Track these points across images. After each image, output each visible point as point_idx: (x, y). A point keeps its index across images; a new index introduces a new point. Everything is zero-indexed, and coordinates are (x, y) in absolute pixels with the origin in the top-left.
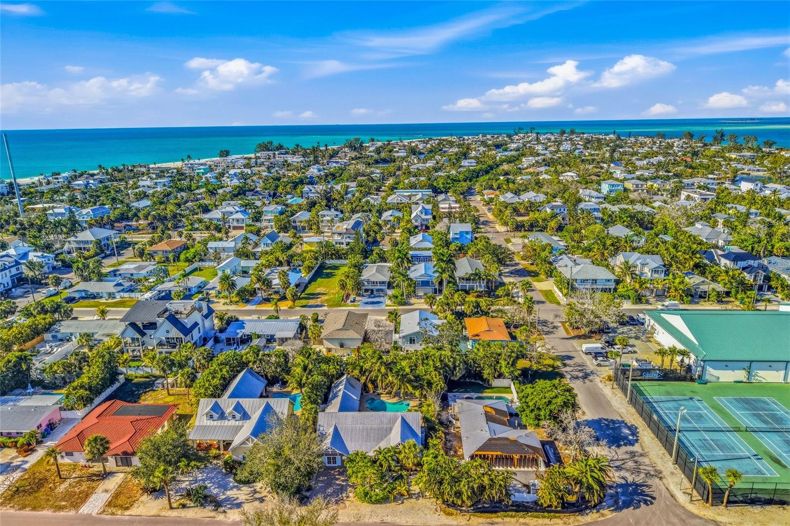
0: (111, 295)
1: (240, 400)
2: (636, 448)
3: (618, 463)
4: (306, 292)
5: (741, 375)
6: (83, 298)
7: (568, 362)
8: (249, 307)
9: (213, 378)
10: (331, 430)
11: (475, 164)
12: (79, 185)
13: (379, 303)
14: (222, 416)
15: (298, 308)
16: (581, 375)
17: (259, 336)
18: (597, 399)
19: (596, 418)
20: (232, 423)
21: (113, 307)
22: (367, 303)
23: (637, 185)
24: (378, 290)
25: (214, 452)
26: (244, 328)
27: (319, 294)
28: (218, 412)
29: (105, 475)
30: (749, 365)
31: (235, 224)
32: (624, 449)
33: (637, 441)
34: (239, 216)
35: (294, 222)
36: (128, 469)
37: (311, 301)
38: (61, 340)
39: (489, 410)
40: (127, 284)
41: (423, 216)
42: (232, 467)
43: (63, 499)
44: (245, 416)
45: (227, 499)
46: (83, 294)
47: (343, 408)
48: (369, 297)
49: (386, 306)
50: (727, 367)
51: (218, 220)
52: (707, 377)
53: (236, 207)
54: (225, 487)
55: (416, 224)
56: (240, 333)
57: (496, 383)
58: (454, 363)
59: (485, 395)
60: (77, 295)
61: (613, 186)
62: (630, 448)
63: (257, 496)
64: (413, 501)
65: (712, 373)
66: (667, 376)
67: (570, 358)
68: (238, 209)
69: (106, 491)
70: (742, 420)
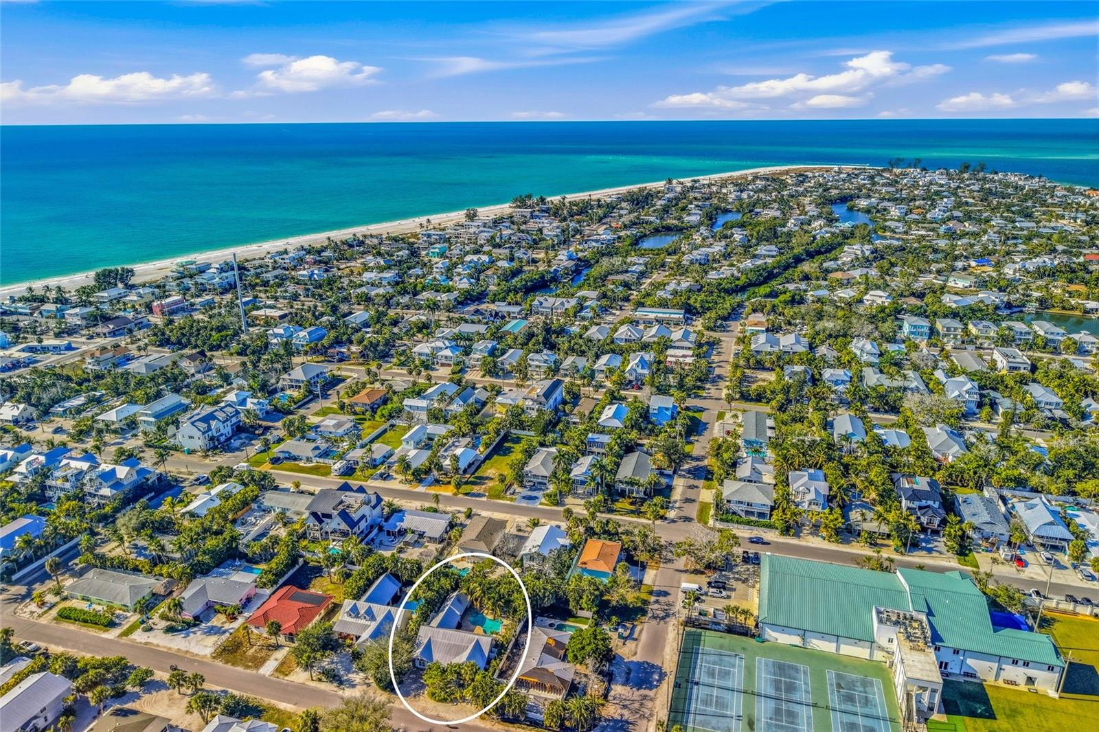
0: (309, 460)
1: (371, 605)
2: (651, 693)
3: (627, 703)
4: (476, 475)
5: (796, 640)
6: (286, 458)
7: (662, 599)
8: (421, 489)
9: (361, 578)
10: (425, 641)
11: (774, 253)
12: (303, 276)
13: (536, 498)
14: (357, 616)
15: (461, 496)
16: (662, 614)
17: (413, 532)
18: (656, 643)
19: (641, 661)
20: (363, 622)
21: (308, 473)
22: (524, 498)
23: (948, 329)
24: (540, 483)
25: (348, 641)
26: (402, 521)
27: (487, 478)
28: (354, 611)
29: (277, 647)
30: (804, 634)
31: (443, 361)
32: (643, 692)
33: (657, 686)
34: (448, 353)
35: (502, 364)
36: (293, 645)
37: (475, 487)
38: (264, 511)
39: (551, 642)
40: (324, 446)
41: (639, 370)
42: (357, 656)
43: (250, 661)
44: (373, 618)
45: (348, 680)
46: (287, 455)
47: (441, 625)
48: (531, 490)
49: (541, 504)
50: (783, 631)
51: (427, 355)
52: (766, 637)
53: (446, 342)
54: (348, 670)
55: (632, 378)
56: (404, 525)
57: (580, 613)
59: (567, 623)
60: (282, 456)
61: (915, 327)
62: (646, 692)
63: (367, 681)
64: (464, 704)
65: (770, 634)
66: (731, 630)
67: (666, 594)
68: (448, 344)
69: (276, 660)
70: (759, 684)
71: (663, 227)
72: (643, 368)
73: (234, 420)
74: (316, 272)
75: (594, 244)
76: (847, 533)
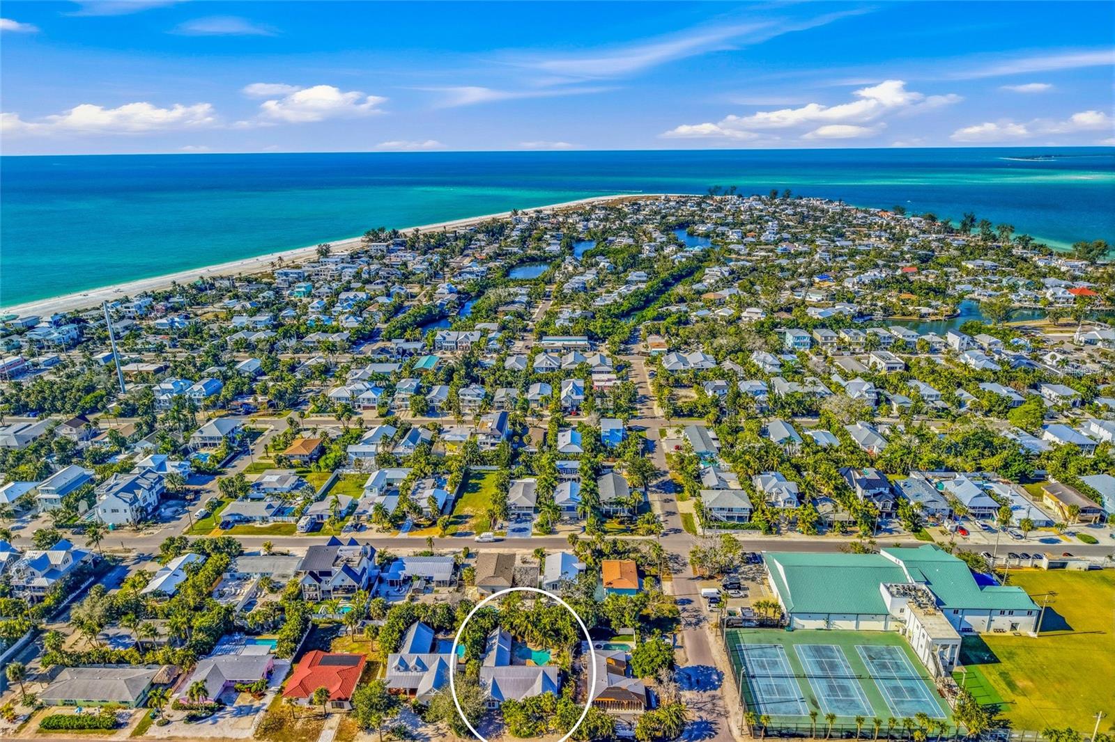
0: (264, 520)
1: (420, 655)
2: (718, 692)
3: (700, 705)
4: (455, 514)
5: (821, 624)
6: (236, 521)
7: (687, 606)
8: (402, 535)
9: (393, 631)
10: (490, 682)
11: (645, 279)
12: (162, 324)
13: (525, 529)
14: (407, 668)
15: (448, 537)
16: (694, 620)
17: (419, 578)
18: (701, 646)
19: (695, 665)
20: (414, 673)
21: (270, 534)
22: (514, 530)
23: (826, 338)
24: (524, 514)
25: (402, 697)
26: (404, 569)
27: (467, 517)
28: (403, 665)
29: (326, 716)
30: (828, 616)
31: (366, 404)
32: (709, 693)
33: (720, 686)
34: (371, 395)
35: (432, 402)
36: (343, 711)
37: (460, 527)
38: (239, 579)
39: (611, 661)
40: (277, 504)
41: (574, 397)
42: (421, 710)
43: (302, 735)
44: (424, 668)
45: (419, 734)
46: (237, 518)
47: (499, 663)
48: (517, 522)
49: (533, 534)
50: (810, 618)
51: (347, 399)
52: (795, 625)
53: (366, 383)
54: (416, 725)
55: (567, 405)
56: (403, 574)
57: (622, 631)
58: (587, 617)
59: (611, 642)
60: (230, 519)
61: (798, 338)
62: (713, 692)
63: (440, 732)
64: (550, 735)
65: (798, 622)
66: (763, 624)
67: (689, 602)
68: (368, 386)
69: (331, 728)
70: (806, 667)
71: (527, 258)
72: (577, 394)
73: (158, 487)
74: (176, 319)
75: (469, 276)
76: (820, 525)
